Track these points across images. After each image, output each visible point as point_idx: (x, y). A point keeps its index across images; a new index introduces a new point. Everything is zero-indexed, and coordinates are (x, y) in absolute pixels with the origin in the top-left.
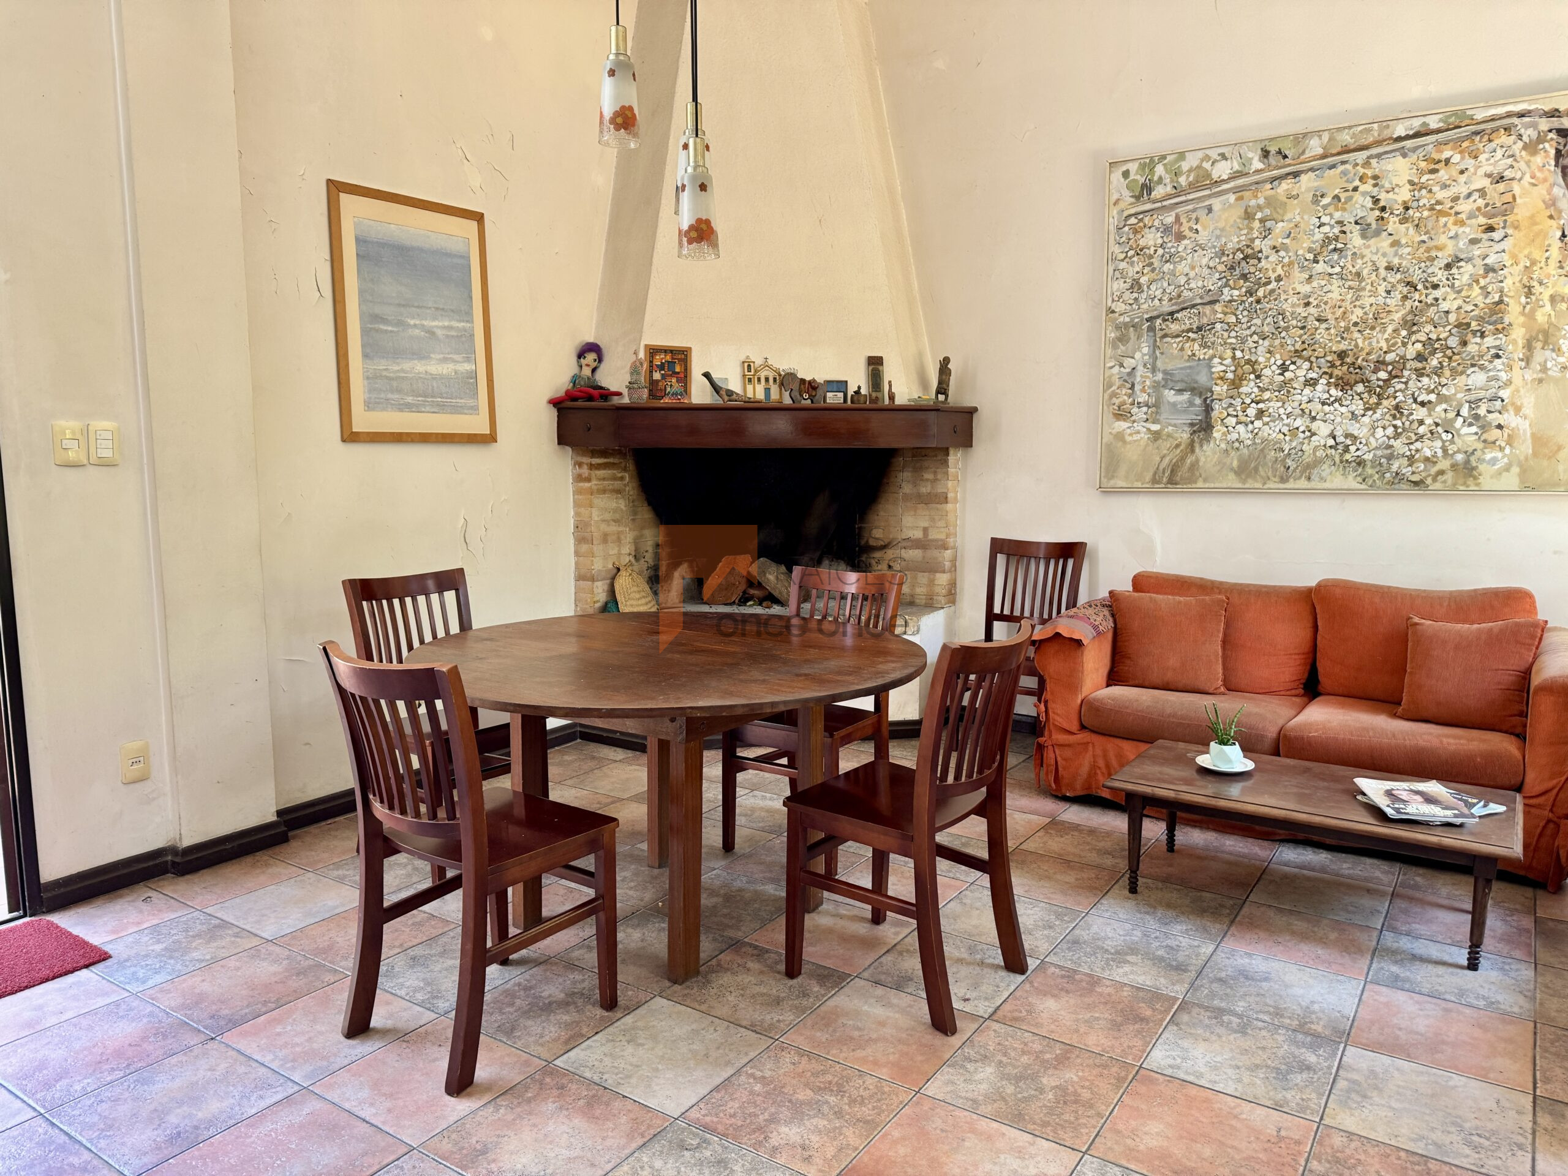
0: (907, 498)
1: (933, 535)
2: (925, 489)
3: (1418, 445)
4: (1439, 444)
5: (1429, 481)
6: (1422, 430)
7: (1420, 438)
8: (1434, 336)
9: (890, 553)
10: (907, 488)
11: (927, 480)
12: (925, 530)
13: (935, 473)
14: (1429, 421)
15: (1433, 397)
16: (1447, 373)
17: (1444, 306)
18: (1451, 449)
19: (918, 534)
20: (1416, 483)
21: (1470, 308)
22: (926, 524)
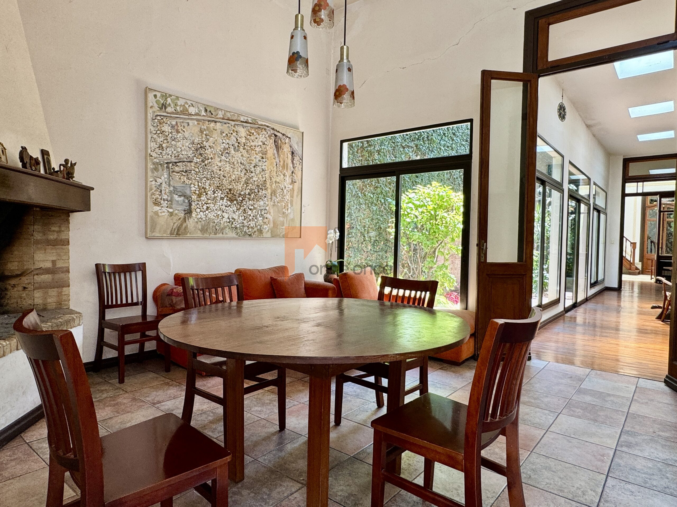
0: (37, 242)
1: (60, 264)
2: (52, 237)
3: (249, 223)
4: (254, 223)
5: (252, 234)
6: (250, 218)
7: (250, 221)
8: (252, 188)
9: (25, 280)
10: (38, 236)
11: (54, 231)
12: (54, 262)
13: (60, 227)
14: (252, 215)
15: (252, 207)
16: (255, 200)
17: (254, 179)
18: (257, 224)
19: (48, 265)
20: (250, 235)
21: (259, 181)
22: (54, 258)
